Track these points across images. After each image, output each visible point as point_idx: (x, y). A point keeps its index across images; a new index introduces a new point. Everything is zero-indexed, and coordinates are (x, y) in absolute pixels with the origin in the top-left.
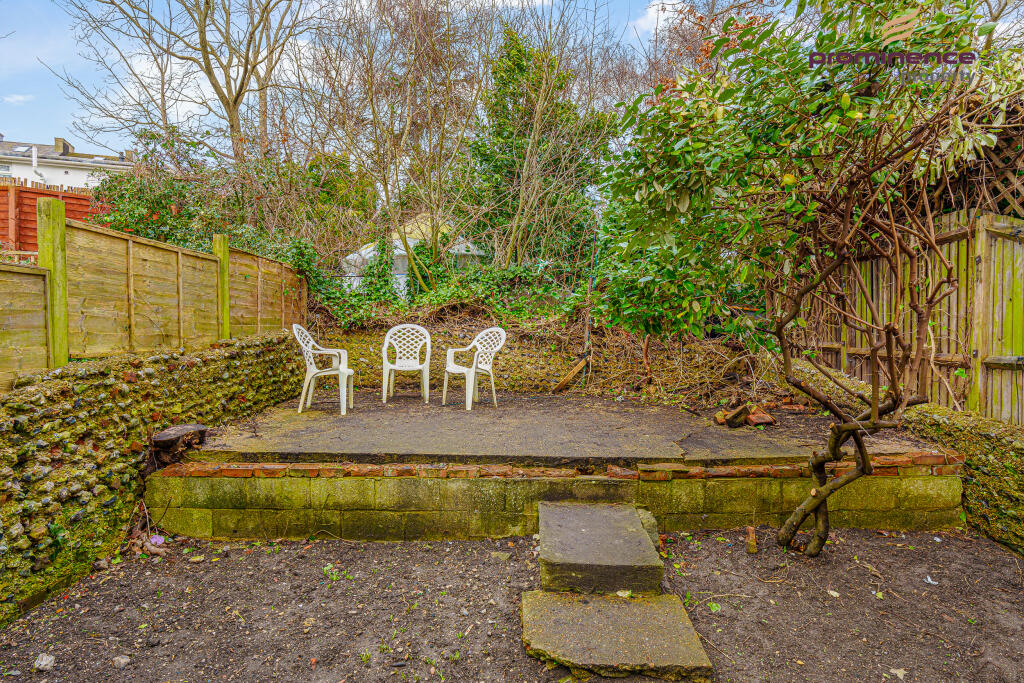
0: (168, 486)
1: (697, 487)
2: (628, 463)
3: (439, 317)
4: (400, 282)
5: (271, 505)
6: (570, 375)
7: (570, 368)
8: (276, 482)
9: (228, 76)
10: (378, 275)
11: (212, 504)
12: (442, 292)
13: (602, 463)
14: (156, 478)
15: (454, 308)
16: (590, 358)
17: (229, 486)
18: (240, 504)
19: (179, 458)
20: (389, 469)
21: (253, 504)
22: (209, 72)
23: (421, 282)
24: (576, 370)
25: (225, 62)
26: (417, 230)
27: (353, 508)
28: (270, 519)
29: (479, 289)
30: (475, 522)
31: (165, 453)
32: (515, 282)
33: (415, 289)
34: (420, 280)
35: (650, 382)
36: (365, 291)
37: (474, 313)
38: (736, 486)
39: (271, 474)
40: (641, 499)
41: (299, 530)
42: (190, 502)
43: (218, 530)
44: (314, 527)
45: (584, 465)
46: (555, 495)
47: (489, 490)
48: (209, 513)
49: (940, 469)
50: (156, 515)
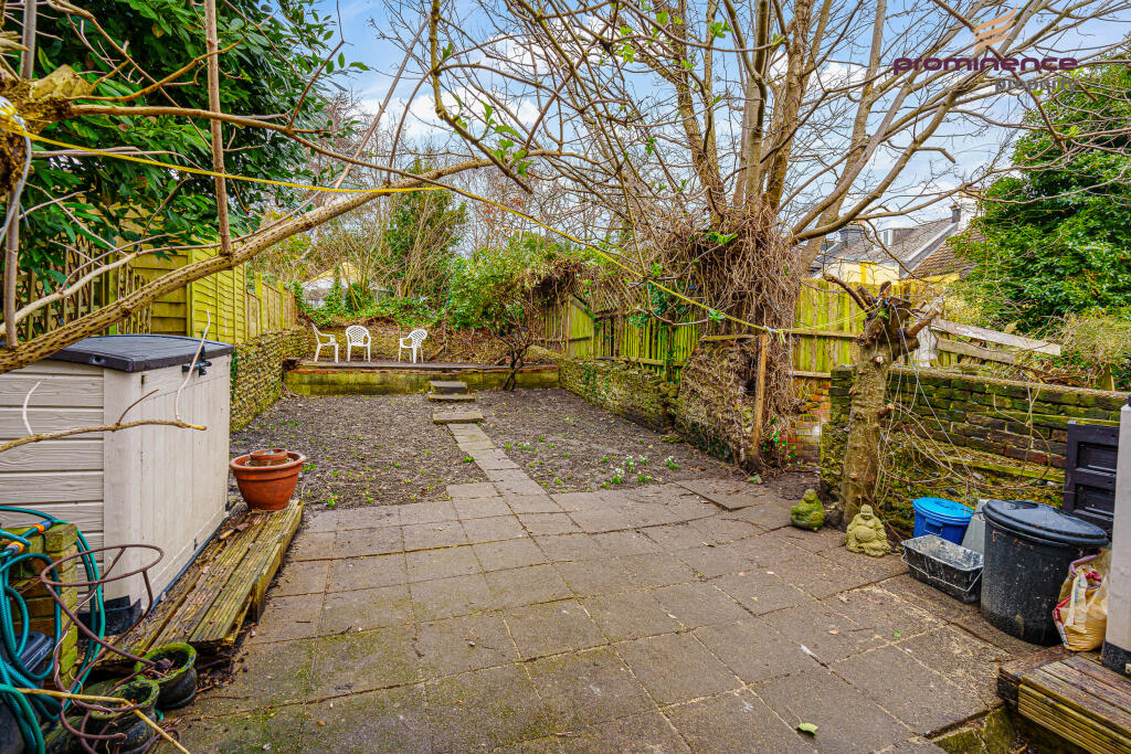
0: (294, 377)
1: (481, 376)
2: (459, 369)
3: (370, 323)
5: (333, 383)
6: (436, 353)
7: (436, 349)
8: (335, 375)
10: (335, 300)
11: (310, 383)
12: (370, 310)
13: (450, 369)
14: (288, 373)
15: (378, 319)
16: (446, 345)
17: (317, 377)
18: (321, 383)
19: (295, 367)
20: (377, 371)
21: (327, 383)
23: (356, 305)
24: (439, 350)
26: (351, 274)
27: (364, 384)
28: (333, 388)
29: (391, 310)
30: (407, 388)
31: (290, 365)
32: (408, 308)
33: (351, 308)
35: (474, 355)
36: (326, 309)
37: (388, 322)
38: (492, 375)
40: (463, 380)
41: (343, 393)
42: (301, 383)
43: (313, 392)
44: (351, 390)
45: (444, 370)
46: (435, 378)
47: (413, 377)
48: (309, 387)
49: (552, 370)
50: (288, 387)
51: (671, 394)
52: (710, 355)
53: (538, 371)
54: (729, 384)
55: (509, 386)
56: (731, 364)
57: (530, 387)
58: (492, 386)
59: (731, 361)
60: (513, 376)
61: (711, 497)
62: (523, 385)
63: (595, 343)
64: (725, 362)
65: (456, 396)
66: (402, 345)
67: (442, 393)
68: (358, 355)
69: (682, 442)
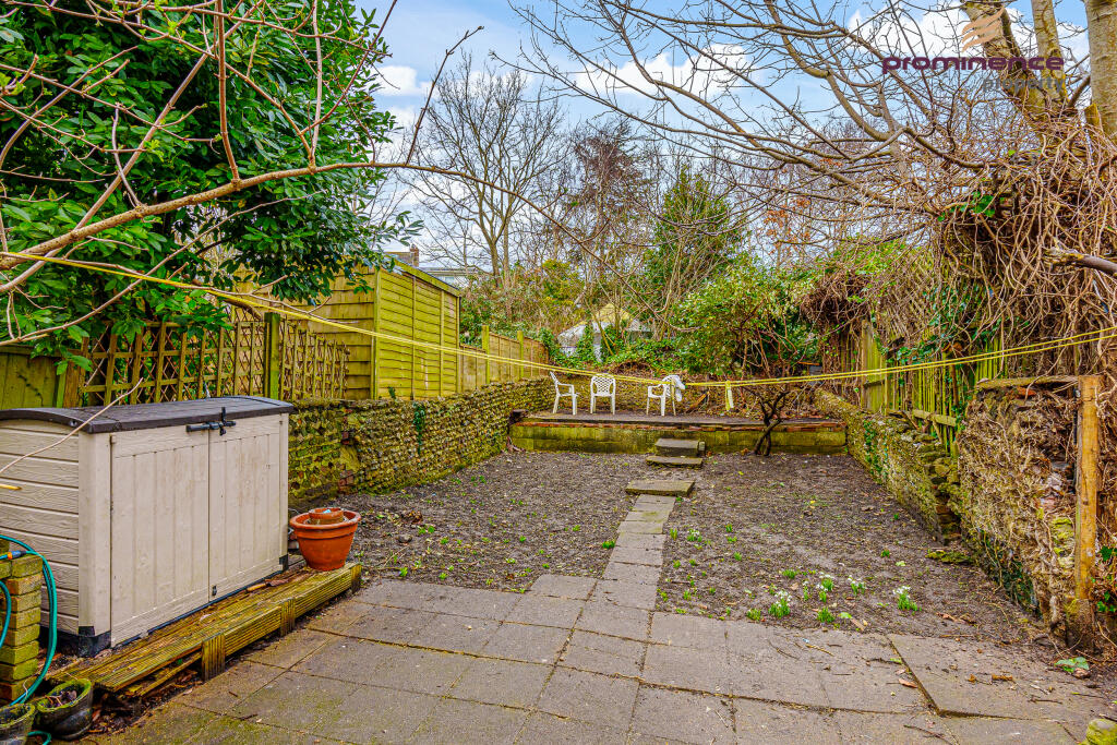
0: (519, 430)
1: (726, 435)
2: (698, 425)
3: (620, 370)
4: (597, 349)
5: (555, 438)
6: (697, 404)
7: (697, 399)
8: (557, 429)
9: (492, 227)
10: (584, 347)
11: (534, 437)
12: (622, 356)
13: (687, 425)
14: (514, 426)
15: (628, 365)
16: (709, 393)
17: (540, 430)
18: (544, 437)
19: (520, 420)
20: (601, 425)
21: (549, 437)
22: (482, 226)
23: (610, 349)
24: (700, 400)
25: (490, 219)
26: (605, 317)
27: (587, 440)
28: (555, 443)
29: (643, 354)
30: (635, 446)
31: (516, 418)
33: (605, 354)
34: (609, 349)
35: (744, 407)
36: (577, 355)
37: (640, 367)
38: (743, 434)
39: (556, 426)
40: (702, 438)
41: (566, 449)
42: (525, 437)
43: (536, 447)
44: (572, 447)
45: (679, 426)
46: (666, 436)
47: (641, 434)
48: (532, 441)
49: (834, 428)
50: (513, 440)
51: (952, 478)
52: (993, 413)
53: (812, 429)
54: (1022, 468)
55: (765, 448)
56: (1023, 431)
57: (799, 451)
58: (741, 447)
59: (1024, 425)
60: (767, 435)
61: (922, 676)
62: (787, 449)
63: (890, 390)
64: (1015, 428)
65: (683, 460)
66: (650, 395)
67: (666, 455)
68: (603, 406)
69: (968, 563)
